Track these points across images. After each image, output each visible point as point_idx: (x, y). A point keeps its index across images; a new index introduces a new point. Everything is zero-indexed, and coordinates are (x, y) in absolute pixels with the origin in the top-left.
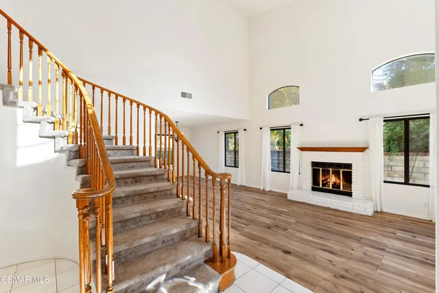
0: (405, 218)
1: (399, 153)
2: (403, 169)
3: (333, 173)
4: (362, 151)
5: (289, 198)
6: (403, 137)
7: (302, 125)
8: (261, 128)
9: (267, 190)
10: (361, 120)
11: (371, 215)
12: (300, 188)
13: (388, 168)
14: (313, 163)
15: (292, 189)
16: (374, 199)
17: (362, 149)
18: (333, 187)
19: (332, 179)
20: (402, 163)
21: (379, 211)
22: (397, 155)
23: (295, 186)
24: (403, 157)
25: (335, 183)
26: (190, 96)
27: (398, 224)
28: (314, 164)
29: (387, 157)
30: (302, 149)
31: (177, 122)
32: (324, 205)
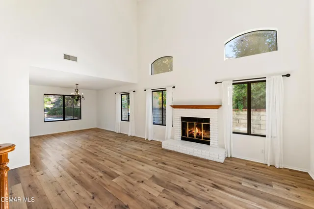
0: (248, 163)
1: (244, 110)
2: (246, 121)
3: (196, 126)
4: (217, 108)
5: (163, 147)
6: (247, 97)
7: (174, 87)
8: (145, 90)
9: (149, 140)
10: (216, 83)
11: (222, 162)
12: (172, 138)
13: (237, 121)
14: (182, 117)
15: (167, 139)
16: (225, 147)
17: (217, 107)
18: (197, 137)
19: (196, 131)
20: (246, 117)
21: (229, 157)
22: (242, 111)
23: (169, 136)
24: (246, 113)
25: (198, 134)
26: (75, 59)
27: (243, 171)
28: (183, 119)
29: (235, 113)
30: (174, 107)
31: (77, 84)
32: (188, 153)
